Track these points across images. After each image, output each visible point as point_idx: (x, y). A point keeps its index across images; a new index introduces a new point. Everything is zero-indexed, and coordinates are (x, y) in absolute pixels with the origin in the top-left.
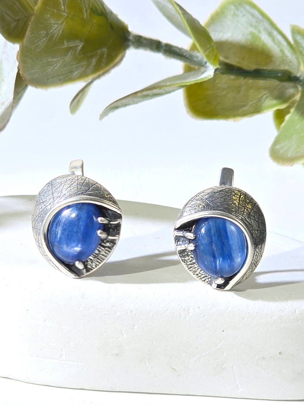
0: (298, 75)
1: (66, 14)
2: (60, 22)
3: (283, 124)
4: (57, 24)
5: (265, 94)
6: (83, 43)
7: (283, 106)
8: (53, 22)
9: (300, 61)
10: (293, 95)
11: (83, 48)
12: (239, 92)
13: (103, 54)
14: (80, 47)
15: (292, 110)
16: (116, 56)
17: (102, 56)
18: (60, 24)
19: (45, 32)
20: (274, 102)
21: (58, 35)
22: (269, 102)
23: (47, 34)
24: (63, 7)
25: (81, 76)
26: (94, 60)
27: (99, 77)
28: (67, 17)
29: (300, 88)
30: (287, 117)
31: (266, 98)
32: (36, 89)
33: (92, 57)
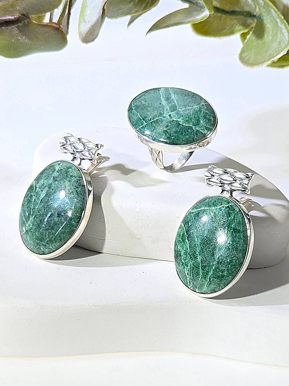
0: (255, 14)
3: (246, 41)
5: (236, 22)
7: (246, 31)
9: (256, 7)
10: (251, 24)
12: (221, 20)
13: (149, 2)
15: (251, 33)
20: (241, 27)
22: (238, 27)
27: (145, 12)
29: (256, 21)
30: (248, 37)
31: (237, 24)
33: (143, 4)
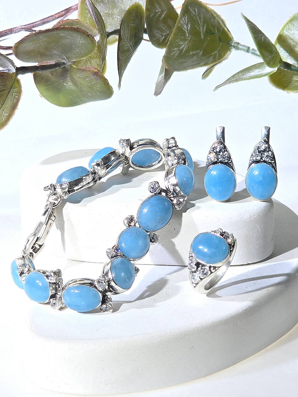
1: (190, 38)
2: (186, 43)
4: (184, 44)
6: (202, 52)
8: (182, 43)
11: (203, 53)
13: (216, 55)
14: (201, 54)
16: (225, 55)
17: (215, 55)
18: (186, 44)
19: (178, 49)
21: (185, 50)
23: (179, 50)
24: (187, 35)
25: (205, 65)
26: (211, 59)
28: (190, 40)
32: (179, 72)
33: (210, 57)
